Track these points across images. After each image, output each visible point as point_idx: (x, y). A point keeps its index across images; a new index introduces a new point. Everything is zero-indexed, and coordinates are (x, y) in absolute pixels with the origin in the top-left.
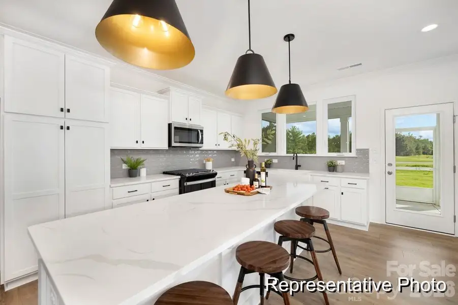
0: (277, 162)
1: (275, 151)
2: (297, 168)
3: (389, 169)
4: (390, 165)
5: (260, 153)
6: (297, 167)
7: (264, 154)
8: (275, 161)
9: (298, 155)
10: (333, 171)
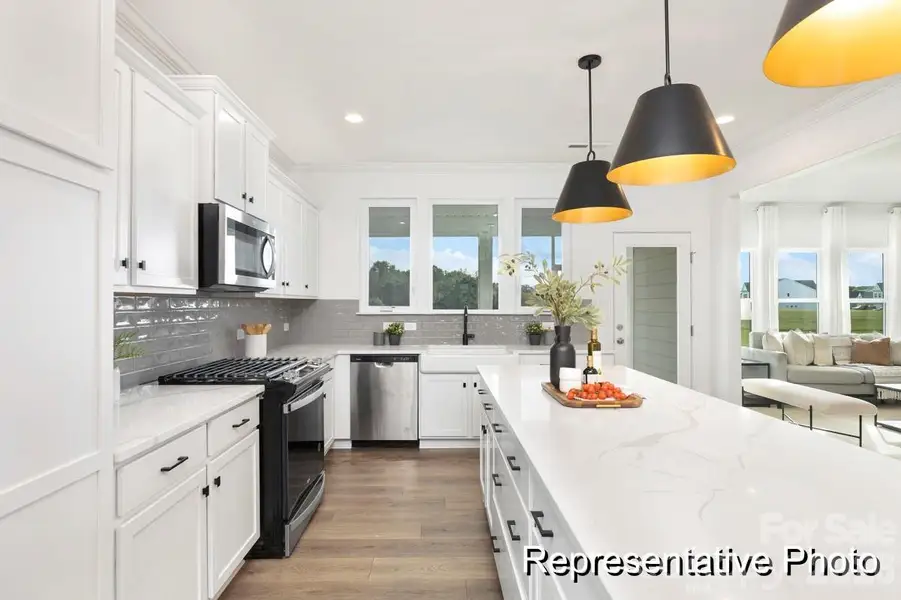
0: (414, 328)
1: (406, 303)
2: (465, 342)
3: (619, 335)
4: (620, 328)
5: (365, 308)
6: (466, 339)
7: (377, 310)
8: (410, 327)
9: (469, 312)
10: (538, 344)
